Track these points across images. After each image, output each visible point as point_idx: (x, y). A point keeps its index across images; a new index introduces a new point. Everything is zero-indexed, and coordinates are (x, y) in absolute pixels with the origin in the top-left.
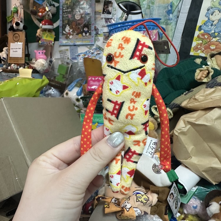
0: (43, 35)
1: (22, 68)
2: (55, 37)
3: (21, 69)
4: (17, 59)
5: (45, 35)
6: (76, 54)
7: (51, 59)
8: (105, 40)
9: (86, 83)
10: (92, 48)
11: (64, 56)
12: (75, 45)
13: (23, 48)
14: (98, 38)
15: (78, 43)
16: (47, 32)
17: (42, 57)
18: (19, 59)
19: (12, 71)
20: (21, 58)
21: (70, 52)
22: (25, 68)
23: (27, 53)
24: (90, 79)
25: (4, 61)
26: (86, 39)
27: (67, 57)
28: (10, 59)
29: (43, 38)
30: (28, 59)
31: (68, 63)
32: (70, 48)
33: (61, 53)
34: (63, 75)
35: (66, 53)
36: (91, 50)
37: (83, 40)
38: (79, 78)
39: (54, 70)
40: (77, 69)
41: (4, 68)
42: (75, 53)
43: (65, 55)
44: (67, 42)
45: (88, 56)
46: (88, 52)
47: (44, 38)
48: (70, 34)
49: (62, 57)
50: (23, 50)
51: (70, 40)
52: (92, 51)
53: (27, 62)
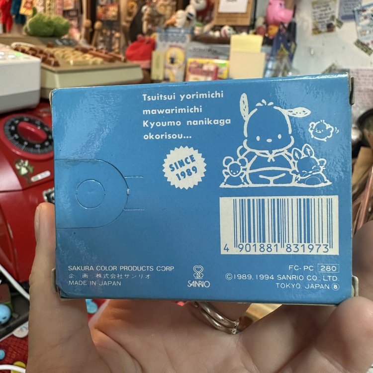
4: (234, 16)
7: (294, 20)
18: (239, 15)
21: (341, 4)
28: (218, 17)
33: (315, 6)
35: (328, 5)
42: (353, 4)
43: (326, 10)
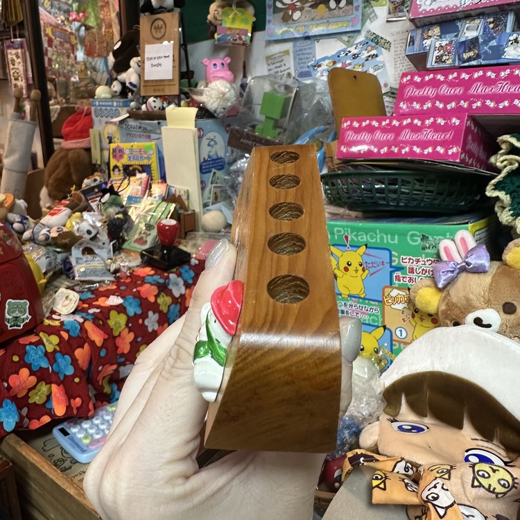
0: (224, 18)
1: (172, 106)
2: (254, 19)
3: (171, 110)
4: (162, 84)
5: (228, 16)
6: (310, 62)
7: (245, 80)
8: (392, 15)
9: (334, 139)
10: (354, 41)
11: (276, 70)
12: (308, 38)
13: (174, 56)
14: (373, 11)
15: (315, 31)
16: (234, 7)
17: (221, 74)
18: (166, 83)
19: (150, 116)
20: (169, 80)
21: (295, 58)
22: (179, 105)
23: (184, 69)
24: (345, 125)
25: (132, 92)
26: (339, 17)
27: (286, 72)
28: (144, 86)
29: (223, 26)
30: (187, 84)
31: (287, 88)
32: (294, 46)
33: (270, 62)
34: (276, 121)
35: (282, 60)
36: (352, 46)
37: (331, 20)
38: (315, 126)
39: (250, 109)
40: (311, 103)
41: (132, 109)
42: (307, 58)
43: (279, 67)
44: (287, 31)
45: (344, 64)
46: (342, 55)
47: (227, 24)
48: (293, 7)
49: (272, 72)
50: (174, 60)
51: (294, 26)
52: (354, 51)
53: (186, 89)
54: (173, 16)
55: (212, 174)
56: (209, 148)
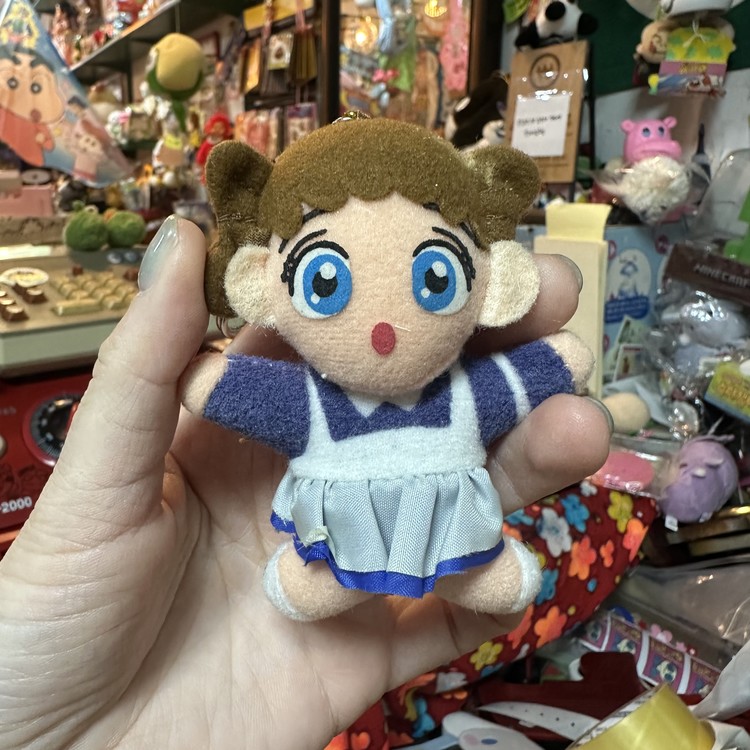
1: (558, 202)
5: (681, 43)
7: (700, 158)
16: (695, 27)
17: (659, 147)
23: (586, 138)
30: (589, 165)
39: (710, 210)
54: (575, 48)
55: (623, 324)
56: (622, 279)
